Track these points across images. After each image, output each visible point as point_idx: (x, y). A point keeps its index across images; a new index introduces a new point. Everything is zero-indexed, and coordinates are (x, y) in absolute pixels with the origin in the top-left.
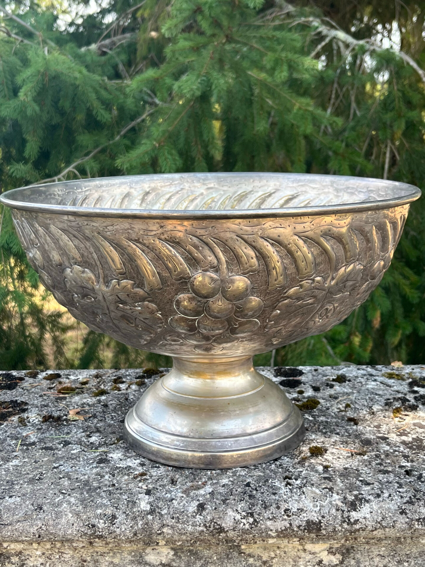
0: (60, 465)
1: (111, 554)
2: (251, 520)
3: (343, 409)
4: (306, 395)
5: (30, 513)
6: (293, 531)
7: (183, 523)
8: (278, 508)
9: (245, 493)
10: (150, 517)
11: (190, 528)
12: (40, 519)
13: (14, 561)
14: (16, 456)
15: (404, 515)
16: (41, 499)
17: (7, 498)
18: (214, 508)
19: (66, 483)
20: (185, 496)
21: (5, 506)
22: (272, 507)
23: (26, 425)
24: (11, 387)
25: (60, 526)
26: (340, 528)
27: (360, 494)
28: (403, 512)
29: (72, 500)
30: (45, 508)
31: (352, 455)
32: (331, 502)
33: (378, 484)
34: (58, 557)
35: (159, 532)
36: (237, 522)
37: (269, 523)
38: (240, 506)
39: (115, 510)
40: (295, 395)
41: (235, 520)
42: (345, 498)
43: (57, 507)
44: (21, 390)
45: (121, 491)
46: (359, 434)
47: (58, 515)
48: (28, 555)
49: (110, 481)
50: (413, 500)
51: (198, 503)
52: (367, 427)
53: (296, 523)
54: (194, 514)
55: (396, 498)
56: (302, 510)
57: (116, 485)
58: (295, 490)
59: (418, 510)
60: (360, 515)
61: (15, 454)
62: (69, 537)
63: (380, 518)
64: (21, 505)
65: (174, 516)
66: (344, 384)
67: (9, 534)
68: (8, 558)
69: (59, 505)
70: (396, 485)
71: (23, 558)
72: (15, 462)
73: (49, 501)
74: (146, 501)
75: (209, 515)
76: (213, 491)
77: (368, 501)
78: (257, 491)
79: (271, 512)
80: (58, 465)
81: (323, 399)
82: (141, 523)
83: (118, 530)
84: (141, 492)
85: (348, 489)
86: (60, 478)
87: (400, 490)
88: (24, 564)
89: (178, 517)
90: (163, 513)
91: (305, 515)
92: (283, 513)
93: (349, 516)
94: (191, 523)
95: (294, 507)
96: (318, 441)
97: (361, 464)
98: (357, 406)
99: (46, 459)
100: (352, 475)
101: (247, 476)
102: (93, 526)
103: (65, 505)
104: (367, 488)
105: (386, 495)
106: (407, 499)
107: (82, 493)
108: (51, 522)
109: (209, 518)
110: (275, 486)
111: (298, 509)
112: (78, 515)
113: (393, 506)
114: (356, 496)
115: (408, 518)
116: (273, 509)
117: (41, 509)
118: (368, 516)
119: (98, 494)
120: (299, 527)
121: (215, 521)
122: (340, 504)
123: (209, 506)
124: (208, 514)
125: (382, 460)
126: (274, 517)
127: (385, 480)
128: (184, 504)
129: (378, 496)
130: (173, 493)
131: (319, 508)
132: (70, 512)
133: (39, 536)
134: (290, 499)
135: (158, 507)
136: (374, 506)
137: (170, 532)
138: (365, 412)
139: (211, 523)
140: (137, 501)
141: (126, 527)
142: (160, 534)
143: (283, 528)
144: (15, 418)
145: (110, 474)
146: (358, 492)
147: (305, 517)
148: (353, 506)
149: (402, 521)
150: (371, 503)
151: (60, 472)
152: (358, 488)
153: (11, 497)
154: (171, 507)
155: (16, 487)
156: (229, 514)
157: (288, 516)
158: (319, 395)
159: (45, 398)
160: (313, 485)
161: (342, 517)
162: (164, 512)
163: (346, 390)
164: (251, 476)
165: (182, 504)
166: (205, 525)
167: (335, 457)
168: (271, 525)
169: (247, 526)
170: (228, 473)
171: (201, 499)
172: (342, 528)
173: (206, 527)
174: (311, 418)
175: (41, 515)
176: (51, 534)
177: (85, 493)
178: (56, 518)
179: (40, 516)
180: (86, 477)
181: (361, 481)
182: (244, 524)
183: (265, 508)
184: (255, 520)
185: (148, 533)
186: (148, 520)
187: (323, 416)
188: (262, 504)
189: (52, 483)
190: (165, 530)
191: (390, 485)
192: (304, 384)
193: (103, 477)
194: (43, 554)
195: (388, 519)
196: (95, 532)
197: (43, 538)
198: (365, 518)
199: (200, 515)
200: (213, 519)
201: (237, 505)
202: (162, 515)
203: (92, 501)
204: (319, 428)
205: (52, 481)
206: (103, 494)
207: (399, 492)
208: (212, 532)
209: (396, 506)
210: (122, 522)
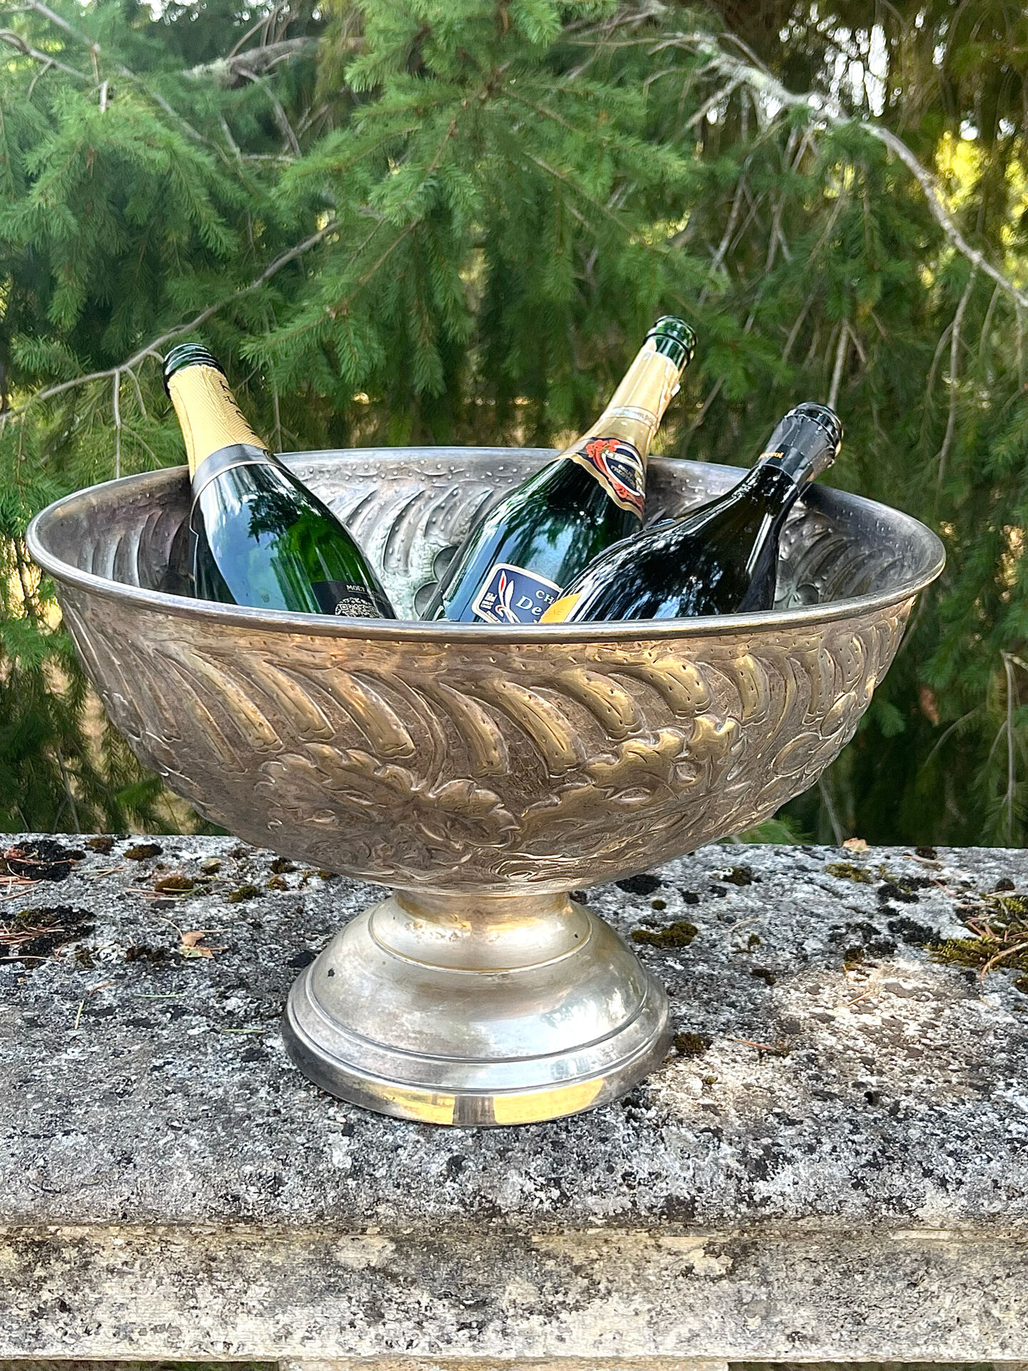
0: (166, 1063)
1: (267, 1247)
2: (556, 1193)
3: (744, 946)
4: (669, 911)
5: (106, 1169)
6: (640, 1216)
7: (419, 1196)
8: (611, 1169)
9: (544, 1137)
10: (351, 1183)
11: (431, 1207)
12: (127, 1181)
13: (67, 1258)
14: (74, 1038)
15: (860, 1191)
16: (128, 1140)
17: (59, 1135)
18: (481, 1167)
19: (179, 1105)
20: (422, 1140)
21: (56, 1153)
22: (597, 1169)
23: (92, 967)
24: (57, 874)
25: (167, 1198)
26: (732, 1213)
27: (774, 1145)
28: (858, 1184)
29: (193, 1143)
30: (137, 1160)
31: (761, 1055)
32: (717, 1159)
33: (811, 1123)
34: (158, 1250)
35: (369, 1212)
36: (527, 1197)
37: (591, 1200)
38: (534, 1164)
39: (281, 1167)
40: (648, 911)
41: (523, 1192)
42: (745, 1153)
43: (161, 1158)
44: (78, 882)
45: (294, 1126)
46: (776, 1007)
47: (165, 1175)
48: (98, 1245)
49: (269, 1103)
50: (880, 1160)
51: (449, 1155)
52: (792, 991)
53: (646, 1200)
54: (441, 1179)
55: (846, 1154)
56: (658, 1175)
57: (283, 1111)
58: (645, 1133)
59: (889, 1181)
60: (772, 1189)
61: (72, 1033)
62: (186, 1218)
63: (813, 1195)
64: (88, 1152)
65: (401, 1181)
66: (746, 887)
67: (63, 1210)
68: (56, 1250)
69: (167, 1153)
70: (848, 1126)
71: (87, 1250)
72: (74, 1053)
73: (145, 1143)
74: (344, 1150)
75: (470, 1180)
77: (789, 1161)
78: (569, 1132)
79: (595, 1178)
80: (161, 1061)
81: (705, 923)
82: (333, 1194)
83: (286, 1206)
84: (334, 1129)
85: (751, 1132)
86: (168, 1093)
87: (855, 1138)
88: (88, 1263)
89: (408, 1184)
90: (378, 1175)
91: (664, 1185)
92: (620, 1181)
93: (751, 1190)
94: (433, 1196)
95: (643, 1168)
96: (693, 1021)
97: (778, 1075)
98: (772, 941)
99: (137, 1047)
100: (759, 1101)
102: (236, 1198)
103: (178, 1153)
104: (790, 1132)
105: (827, 1147)
106: (869, 1157)
107: (213, 1130)
108: (149, 1189)
109: (470, 1187)
110: (605, 1122)
111: (650, 1174)
112: (204, 1175)
113: (839, 1172)
114: (766, 1149)
115: (868, 1196)
116: (599, 1171)
117: (129, 1161)
118: (789, 1190)
119: (247, 1131)
120: (650, 1209)
121: (482, 1193)
122: (735, 1165)
123: (471, 1164)
124: (468, 1180)
125: (821, 1068)
126: (601, 1189)
127: (826, 1113)
128: (422, 1158)
129: (811, 1149)
130: (399, 1133)
131: (691, 1172)
132: (189, 1169)
133: (124, 1216)
134: (635, 1152)
135: (368, 1162)
136: (801, 1170)
137: (391, 1213)
138: (788, 956)
139: (474, 1198)
140: (326, 1149)
141: (302, 1201)
142: (370, 1217)
143: (620, 1211)
144: (69, 949)
145: (270, 1086)
146: (770, 1141)
147: (663, 1189)
148: (760, 1170)
149: (855, 1201)
150: (796, 1165)
151: (167, 1080)
152: (771, 1132)
153: (67, 1133)
154: (395, 1163)
155: (79, 1111)
156: (511, 1180)
157: (631, 1187)
158: (696, 912)
159: (130, 902)
160: (681, 1121)
161: (738, 1190)
162: (380, 1173)
163: (750, 904)
165: (416, 1157)
166: (462, 1202)
167: (726, 1060)
168: (596, 1204)
169: (547, 1205)
171: (455, 1147)
172: (737, 1212)
173: (464, 1205)
174: (679, 967)
175: (130, 1175)
176: (149, 1212)
177: (219, 1129)
178: (160, 1180)
179: (126, 1176)
180: (221, 1091)
181: (777, 1115)
182: (541, 1202)
183: (584, 1170)
184: (563, 1194)
185: (346, 1214)
186: (347, 1189)
187: (704, 961)
188: (579, 1162)
189: (151, 1104)
190: (381, 1209)
191: (836, 1126)
192: (667, 886)
193: (254, 1092)
194: (129, 1244)
195: (829, 1196)
196: (240, 1210)
197: (133, 1219)
198: (782, 1194)
199: (454, 1180)
200: (480, 1190)
201: (528, 1163)
202: (376, 1180)
203: (234, 1146)
204: (695, 990)
205: (151, 1099)
206: (256, 1131)
207: (853, 1142)
208: (475, 1214)
209: (847, 1173)
210: (295, 1191)
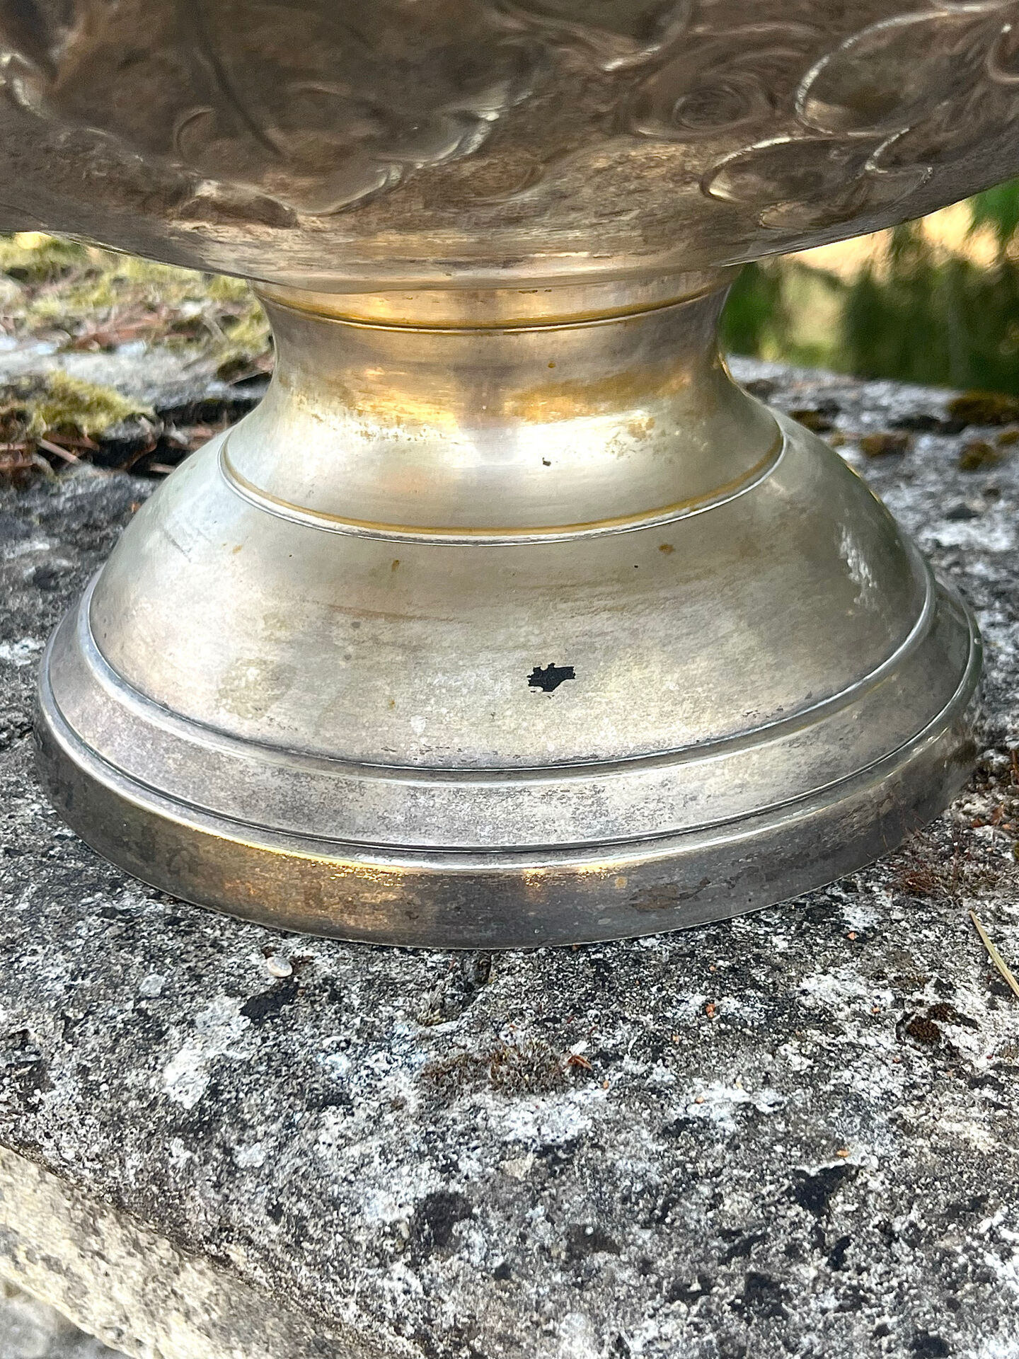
9: (748, 1247)
10: (179, 1153)
18: (498, 1262)
20: (413, 1103)
35: (211, 1252)
38: (651, 1328)
39: (59, 1037)
51: (437, 1184)
54: (388, 1244)
65: (287, 1203)
74: (211, 1053)
75: (456, 1289)
76: (573, 1145)
78: (837, 1262)
84: (244, 985)
89: (301, 1218)
90: (244, 1157)
94: (356, 1286)
101: (881, 1119)
109: (450, 1307)
110: (987, 1277)
121: (477, 1344)
123: (477, 1238)
124: (451, 1284)
128: (366, 1160)
130: (378, 1059)
135: (236, 1110)
139: (458, 1346)
140: (174, 1032)
142: (213, 1264)
154: (296, 1144)
156: (564, 1346)
162: (250, 1156)
164: (908, 1130)
165: (354, 1151)
166: (421, 1338)
170: (789, 1049)
171: (469, 1165)
173: (428, 1352)
186: (164, 1162)
199: (413, 1265)
200: (472, 1330)
201: (636, 1316)
202: (233, 1170)
